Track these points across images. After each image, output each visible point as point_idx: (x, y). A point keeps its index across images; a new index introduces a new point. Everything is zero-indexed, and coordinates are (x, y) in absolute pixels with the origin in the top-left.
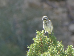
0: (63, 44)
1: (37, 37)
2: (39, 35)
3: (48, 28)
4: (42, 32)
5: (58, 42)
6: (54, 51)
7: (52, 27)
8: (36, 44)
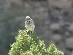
1: (20, 36)
2: (21, 34)
4: (25, 31)
5: (40, 40)
6: (35, 50)
8: (19, 42)
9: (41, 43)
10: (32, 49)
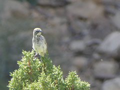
0: (61, 70)
1: (24, 59)
2: (27, 57)
3: (41, 47)
5: (54, 67)
6: (47, 80)
7: (45, 47)
8: (22, 69)
9: (56, 70)
10: (41, 79)
